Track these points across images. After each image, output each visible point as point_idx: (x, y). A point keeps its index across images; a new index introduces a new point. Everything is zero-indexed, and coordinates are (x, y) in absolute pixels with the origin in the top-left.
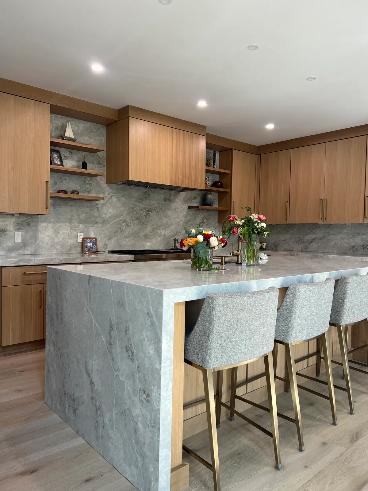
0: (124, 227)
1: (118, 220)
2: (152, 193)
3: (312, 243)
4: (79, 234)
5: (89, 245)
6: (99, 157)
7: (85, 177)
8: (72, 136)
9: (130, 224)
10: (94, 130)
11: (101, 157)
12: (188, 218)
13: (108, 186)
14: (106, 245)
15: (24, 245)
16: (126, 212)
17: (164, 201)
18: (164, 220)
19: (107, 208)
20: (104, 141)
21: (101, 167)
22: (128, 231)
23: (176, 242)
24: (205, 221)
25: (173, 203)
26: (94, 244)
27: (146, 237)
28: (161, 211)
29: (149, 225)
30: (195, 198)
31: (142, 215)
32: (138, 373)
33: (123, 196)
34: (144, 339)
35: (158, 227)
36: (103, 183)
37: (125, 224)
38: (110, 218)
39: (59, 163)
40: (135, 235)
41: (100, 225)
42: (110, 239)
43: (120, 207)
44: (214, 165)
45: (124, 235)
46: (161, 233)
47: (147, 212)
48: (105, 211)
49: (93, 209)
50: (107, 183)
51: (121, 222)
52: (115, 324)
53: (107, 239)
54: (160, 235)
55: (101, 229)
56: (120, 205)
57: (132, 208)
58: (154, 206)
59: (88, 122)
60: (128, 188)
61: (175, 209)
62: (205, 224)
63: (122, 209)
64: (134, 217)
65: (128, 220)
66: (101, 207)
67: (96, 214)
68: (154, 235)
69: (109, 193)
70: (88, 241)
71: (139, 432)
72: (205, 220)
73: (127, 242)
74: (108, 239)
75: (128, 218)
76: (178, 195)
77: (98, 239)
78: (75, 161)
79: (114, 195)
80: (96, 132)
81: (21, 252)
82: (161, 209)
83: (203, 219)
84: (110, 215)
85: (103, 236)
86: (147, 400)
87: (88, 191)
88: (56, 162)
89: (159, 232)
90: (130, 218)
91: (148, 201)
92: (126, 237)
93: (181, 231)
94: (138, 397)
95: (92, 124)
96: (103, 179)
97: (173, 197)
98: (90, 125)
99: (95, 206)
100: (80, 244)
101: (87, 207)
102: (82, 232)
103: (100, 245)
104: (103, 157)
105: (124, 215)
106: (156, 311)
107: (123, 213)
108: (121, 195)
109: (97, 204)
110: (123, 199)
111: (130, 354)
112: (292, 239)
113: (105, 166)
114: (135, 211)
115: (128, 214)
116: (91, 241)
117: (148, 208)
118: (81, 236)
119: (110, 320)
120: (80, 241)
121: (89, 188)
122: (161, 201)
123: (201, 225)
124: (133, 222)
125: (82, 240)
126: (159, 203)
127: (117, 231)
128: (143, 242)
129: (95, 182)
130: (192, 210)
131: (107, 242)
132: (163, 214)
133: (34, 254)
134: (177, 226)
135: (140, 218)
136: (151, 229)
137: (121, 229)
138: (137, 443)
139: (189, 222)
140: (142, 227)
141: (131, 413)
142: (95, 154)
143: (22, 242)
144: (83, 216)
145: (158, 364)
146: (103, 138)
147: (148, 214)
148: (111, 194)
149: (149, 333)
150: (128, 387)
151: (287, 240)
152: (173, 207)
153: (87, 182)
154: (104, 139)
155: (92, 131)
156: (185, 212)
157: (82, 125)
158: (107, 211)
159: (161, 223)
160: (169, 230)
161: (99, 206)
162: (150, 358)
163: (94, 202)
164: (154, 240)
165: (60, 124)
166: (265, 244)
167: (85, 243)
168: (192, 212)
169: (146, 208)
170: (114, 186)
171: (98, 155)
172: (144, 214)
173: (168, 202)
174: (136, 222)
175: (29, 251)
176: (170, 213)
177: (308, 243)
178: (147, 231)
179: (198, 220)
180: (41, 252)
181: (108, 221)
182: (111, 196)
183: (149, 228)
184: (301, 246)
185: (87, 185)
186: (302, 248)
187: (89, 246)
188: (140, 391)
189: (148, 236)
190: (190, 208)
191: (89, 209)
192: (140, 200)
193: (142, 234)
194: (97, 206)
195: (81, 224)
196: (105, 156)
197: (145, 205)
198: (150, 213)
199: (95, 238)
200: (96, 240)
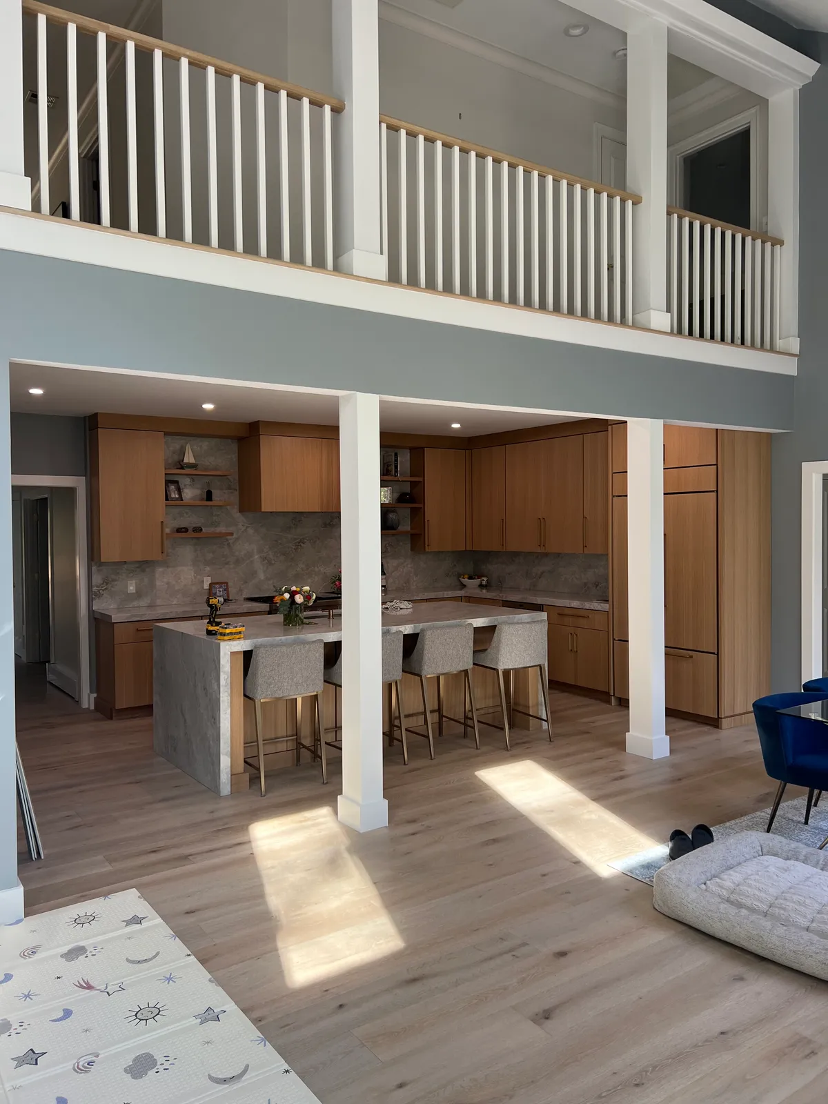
1: (257, 557)
4: (205, 578)
5: (218, 591)
7: (210, 511)
8: (192, 461)
9: (273, 562)
10: (222, 448)
11: (232, 480)
13: (241, 516)
14: (241, 590)
15: (139, 594)
16: (267, 547)
17: (323, 527)
18: (324, 553)
19: (241, 544)
20: (235, 460)
21: (232, 493)
22: (271, 571)
24: (389, 550)
26: (225, 590)
28: (318, 542)
29: (301, 560)
31: (290, 549)
33: (263, 526)
35: (315, 563)
36: (234, 513)
37: (267, 561)
39: (177, 496)
41: (232, 566)
42: (246, 582)
43: (259, 541)
44: (396, 471)
46: (319, 570)
47: (297, 544)
48: (238, 547)
49: (223, 546)
50: (240, 512)
51: (261, 560)
53: (243, 582)
54: (318, 574)
55: (234, 570)
56: (259, 538)
58: (307, 535)
59: (213, 439)
62: (388, 554)
63: (262, 542)
64: (279, 552)
65: (270, 556)
66: (234, 543)
67: (227, 552)
68: (309, 574)
69: (243, 524)
70: (217, 586)
72: (389, 548)
75: (271, 554)
77: (229, 584)
78: (198, 489)
79: (250, 525)
81: (135, 603)
82: (319, 539)
84: (246, 551)
85: (237, 579)
87: (215, 525)
88: (173, 496)
89: (316, 569)
90: (274, 553)
91: (298, 530)
92: (269, 579)
95: (219, 440)
96: (235, 507)
98: (216, 442)
99: (225, 543)
100: (207, 591)
101: (215, 544)
102: (209, 576)
103: (233, 591)
104: (234, 480)
105: (265, 550)
107: (263, 548)
109: (227, 540)
114: (280, 544)
115: (271, 548)
116: (221, 586)
117: (299, 538)
118: (207, 582)
120: (206, 586)
121: (217, 521)
122: (319, 528)
124: (277, 559)
125: (209, 586)
126: (315, 531)
127: (256, 572)
129: (224, 514)
131: (242, 587)
132: (322, 546)
133: (151, 606)
135: (288, 552)
136: (304, 567)
137: (262, 569)
140: (291, 564)
143: (137, 592)
144: (210, 556)
147: (299, 547)
148: (246, 524)
153: (214, 515)
154: (235, 457)
155: (218, 450)
157: (205, 444)
158: (241, 548)
159: (319, 557)
161: (231, 543)
163: (224, 538)
165: (178, 447)
166: (485, 579)
167: (213, 589)
169: (296, 539)
171: (227, 479)
172: (294, 547)
173: (328, 528)
174: (282, 558)
175: (144, 602)
180: (159, 602)
181: (242, 560)
182: (247, 527)
183: (301, 565)
185: (213, 518)
187: (218, 593)
191: (217, 548)
192: (288, 529)
193: (292, 573)
194: (228, 543)
195: (207, 566)
196: (237, 478)
197: (295, 536)
198: (302, 545)
199: (227, 583)
200: (227, 586)
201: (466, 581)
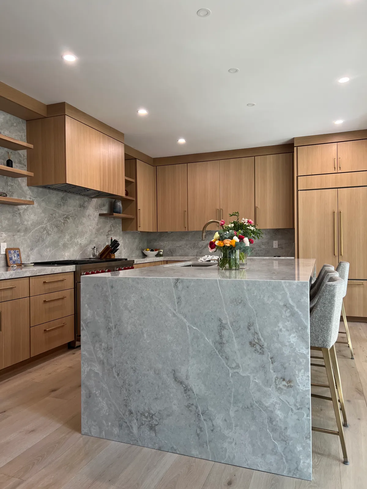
0: (45, 235)
1: (39, 227)
2: (69, 198)
3: (206, 248)
4: (2, 244)
5: (13, 256)
6: (21, 156)
7: (6, 178)
9: (50, 232)
10: (15, 124)
11: (22, 156)
12: (100, 226)
13: (29, 189)
14: (28, 256)
16: (46, 219)
17: (80, 208)
18: (80, 228)
19: (29, 214)
20: (24, 138)
21: (23, 167)
22: (49, 240)
23: (95, 251)
24: (112, 230)
25: (87, 209)
26: (18, 255)
27: (65, 246)
28: (77, 219)
29: (67, 233)
30: (104, 205)
31: (61, 223)
32: (272, 363)
33: (43, 200)
34: (281, 330)
35: (75, 235)
36: (24, 185)
37: (45, 232)
38: (32, 225)
40: (55, 244)
41: (22, 234)
42: (32, 249)
43: (41, 213)
45: (45, 245)
46: (78, 241)
47: (65, 219)
48: (26, 217)
49: (16, 214)
50: (28, 185)
51: (42, 230)
52: (229, 323)
53: (29, 249)
54: (77, 244)
55: (23, 237)
56: (41, 211)
57: (52, 215)
58: (71, 213)
59: (9, 114)
60: (48, 192)
61: (89, 216)
62: (112, 233)
63: (43, 215)
64: (54, 224)
65: (49, 228)
66: (24, 212)
67: (18, 221)
68: (71, 244)
69: (30, 197)
70: (12, 252)
71: (278, 419)
72: (112, 228)
73: (48, 253)
74: (31, 249)
75: (48, 226)
76: (91, 201)
77: (21, 250)
79: (34, 199)
80: (16, 126)
82: (77, 216)
83: (111, 227)
84: (32, 222)
85: (25, 246)
86: (288, 386)
87: (10, 193)
89: (76, 240)
90: (50, 225)
91: (65, 207)
92: (47, 247)
93: (94, 239)
94: (273, 386)
95: (12, 117)
96: (25, 180)
97: (86, 204)
98: (10, 117)
99: (17, 211)
100: (3, 257)
101: (10, 212)
102: (4, 242)
103: (23, 256)
104: (24, 156)
105: (45, 222)
106: (299, 301)
107: (44, 220)
108: (42, 199)
109: (19, 210)
110: (43, 204)
111: (258, 347)
112: (187, 245)
113: (26, 166)
114: (55, 218)
115: (49, 221)
116: (15, 252)
117: (66, 214)
118: (4, 246)
119: (220, 320)
120: (3, 252)
121: (11, 191)
122: (77, 208)
123: (110, 233)
124: (53, 230)
125: (6, 252)
126: (75, 210)
127: (39, 240)
128: (63, 252)
129: (17, 184)
130: (103, 217)
131: (29, 253)
132: (79, 222)
134: (91, 234)
135: (59, 225)
136: (69, 238)
137: (42, 238)
138: (274, 430)
139: (100, 230)
140: (61, 235)
141: (263, 405)
142: (16, 152)
144: (5, 223)
145: (305, 349)
146: (24, 134)
147: (66, 222)
148: (32, 198)
149: (287, 323)
150: (257, 379)
151: (182, 247)
152: (87, 214)
153: (9, 184)
154: (24, 136)
155: (12, 125)
156: (96, 219)
157: (3, 116)
158: (29, 218)
159: (77, 231)
160: (84, 238)
161: (21, 211)
162: (291, 346)
163: (16, 207)
164: (72, 250)
166: (162, 251)
167: (9, 255)
168: (103, 219)
169: (64, 214)
170: (35, 189)
171: (19, 154)
172: (63, 221)
173: (82, 209)
174: (56, 230)
176: (84, 220)
177: (203, 248)
178: (66, 240)
179: (107, 228)
181: (30, 229)
183: (67, 237)
184: (196, 251)
185: (9, 187)
186: (197, 252)
187: (13, 258)
188: (276, 380)
189: (67, 245)
190: (101, 215)
191: (11, 215)
192: (58, 206)
193: (61, 243)
194: (19, 212)
195: (4, 233)
196: (26, 155)
197: (63, 212)
198: (68, 220)
199: (19, 249)
200: (19, 251)
201: (148, 252)
